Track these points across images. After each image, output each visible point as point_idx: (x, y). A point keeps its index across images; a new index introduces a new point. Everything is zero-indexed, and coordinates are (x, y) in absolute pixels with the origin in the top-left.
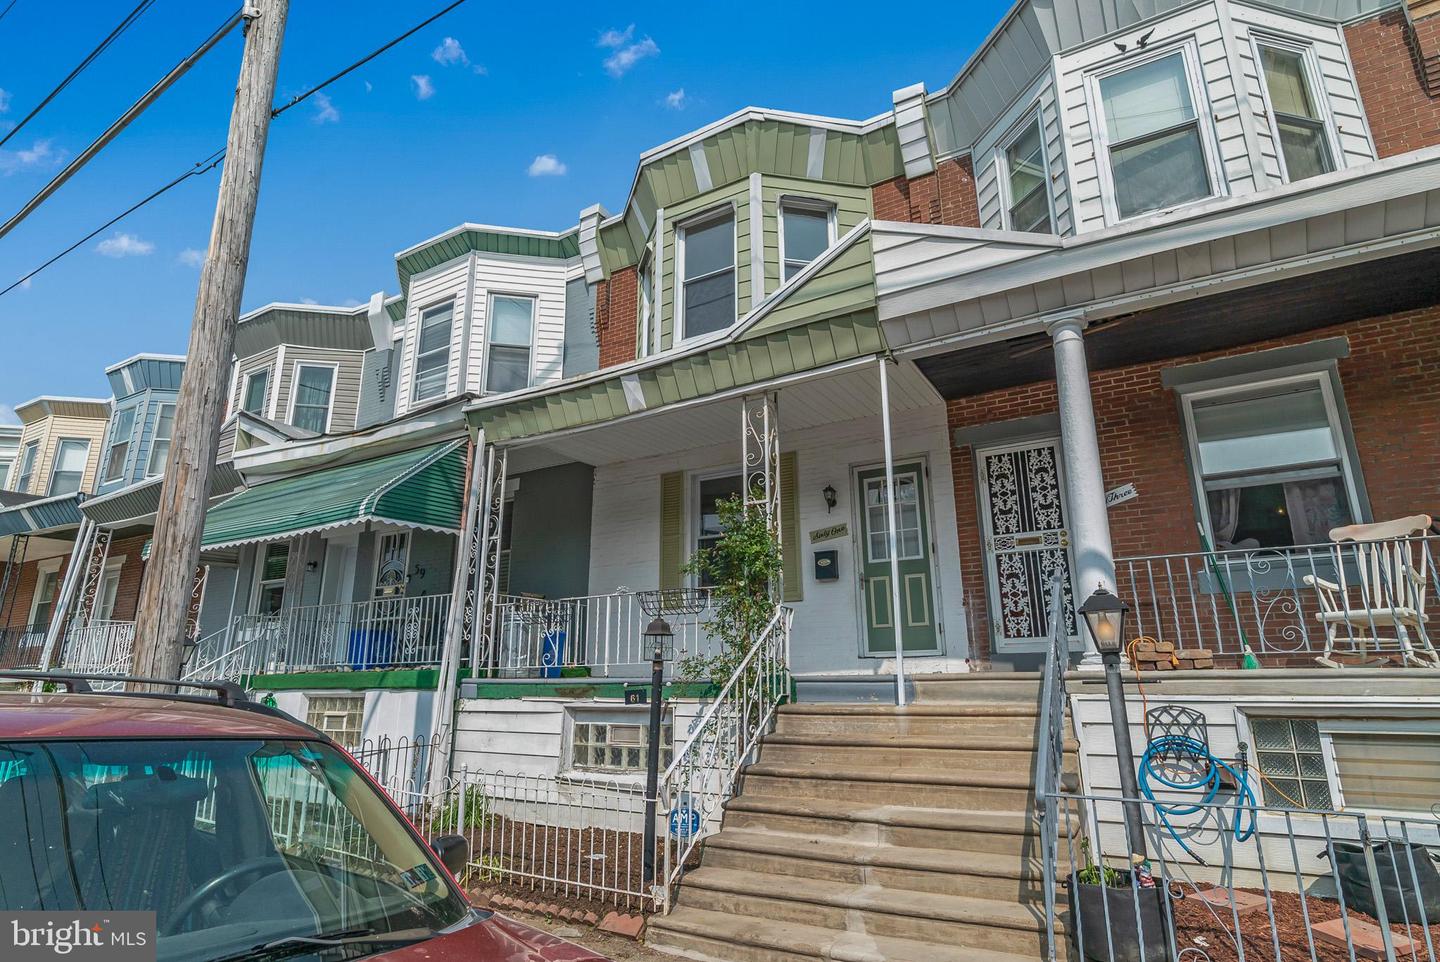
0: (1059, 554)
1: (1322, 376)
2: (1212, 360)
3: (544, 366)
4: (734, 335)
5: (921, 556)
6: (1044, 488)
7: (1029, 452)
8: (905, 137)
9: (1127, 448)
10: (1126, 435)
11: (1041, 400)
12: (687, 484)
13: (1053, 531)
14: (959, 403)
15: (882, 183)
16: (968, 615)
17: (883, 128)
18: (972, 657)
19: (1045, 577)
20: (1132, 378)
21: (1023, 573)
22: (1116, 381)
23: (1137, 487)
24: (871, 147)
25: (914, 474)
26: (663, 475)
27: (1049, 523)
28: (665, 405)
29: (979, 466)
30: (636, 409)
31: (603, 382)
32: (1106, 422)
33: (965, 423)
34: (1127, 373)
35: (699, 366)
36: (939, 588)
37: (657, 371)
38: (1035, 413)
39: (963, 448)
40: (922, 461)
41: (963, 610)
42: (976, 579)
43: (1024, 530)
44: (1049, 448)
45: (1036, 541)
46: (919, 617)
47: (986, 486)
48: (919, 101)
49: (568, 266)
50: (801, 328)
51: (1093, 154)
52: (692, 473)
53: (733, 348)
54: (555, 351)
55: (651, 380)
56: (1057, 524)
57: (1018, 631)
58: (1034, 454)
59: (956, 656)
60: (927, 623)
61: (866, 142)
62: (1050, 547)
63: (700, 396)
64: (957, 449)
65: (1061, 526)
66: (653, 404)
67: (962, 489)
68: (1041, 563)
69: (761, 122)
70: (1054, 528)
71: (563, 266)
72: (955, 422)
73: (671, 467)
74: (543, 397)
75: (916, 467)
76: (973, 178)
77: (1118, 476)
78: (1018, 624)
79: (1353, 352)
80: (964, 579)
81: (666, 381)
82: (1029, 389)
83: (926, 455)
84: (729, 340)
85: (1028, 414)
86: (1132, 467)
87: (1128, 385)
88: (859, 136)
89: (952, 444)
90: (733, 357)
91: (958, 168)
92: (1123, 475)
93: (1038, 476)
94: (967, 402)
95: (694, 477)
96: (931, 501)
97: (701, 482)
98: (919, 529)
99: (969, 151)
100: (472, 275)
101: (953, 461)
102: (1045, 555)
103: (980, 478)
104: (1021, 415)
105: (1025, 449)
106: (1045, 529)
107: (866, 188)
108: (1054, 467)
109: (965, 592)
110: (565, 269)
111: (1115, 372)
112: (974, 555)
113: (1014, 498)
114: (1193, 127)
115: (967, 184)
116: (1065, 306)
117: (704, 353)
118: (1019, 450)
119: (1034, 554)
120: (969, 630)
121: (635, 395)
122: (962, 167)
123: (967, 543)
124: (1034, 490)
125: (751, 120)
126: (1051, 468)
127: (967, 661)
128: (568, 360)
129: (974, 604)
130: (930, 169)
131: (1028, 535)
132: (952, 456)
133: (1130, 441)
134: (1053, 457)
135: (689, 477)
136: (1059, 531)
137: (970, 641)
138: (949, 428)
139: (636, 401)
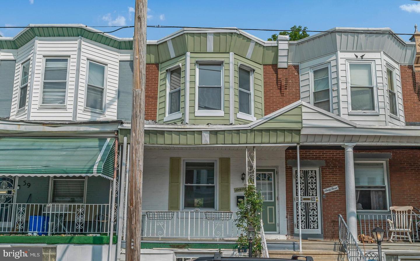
0: (315, 204)
1: (384, 162)
2: (361, 153)
3: (110, 99)
4: (252, 127)
5: (273, 201)
6: (312, 183)
7: (309, 171)
8: (280, 53)
9: (337, 175)
10: (337, 171)
11: (314, 155)
12: (182, 163)
13: (314, 197)
14: (289, 152)
15: (267, 65)
16: (287, 221)
17: (272, 46)
18: (288, 235)
19: (310, 211)
20: (340, 154)
21: (304, 209)
22: (336, 154)
23: (339, 187)
24: (267, 51)
25: (272, 173)
26: (171, 158)
27: (313, 194)
28: (217, 144)
29: (293, 173)
30: (205, 143)
31: (194, 131)
32: (332, 166)
33: (291, 158)
34: (339, 152)
35: (235, 134)
36: (279, 211)
37: (218, 132)
38: (312, 159)
39: (290, 167)
40: (275, 168)
41: (286, 219)
42: (291, 210)
43: (306, 196)
44: (315, 171)
45: (309, 199)
46: (271, 221)
47: (295, 180)
48: (287, 42)
49: (120, 53)
50: (275, 130)
51: (347, 88)
52: (184, 159)
53: (250, 131)
54: (114, 92)
55: (215, 135)
56: (315, 195)
57: (314, 227)
58: (310, 172)
59: (283, 234)
60: (274, 223)
61: (265, 49)
62: (313, 202)
63: (232, 144)
64: (288, 167)
65: (316, 196)
66: (213, 143)
67: (288, 180)
68: (310, 206)
69: (238, 34)
70: (314, 196)
71: (118, 52)
72: (287, 158)
73: (175, 155)
74: (164, 131)
75: (273, 170)
76: (299, 74)
77: (334, 182)
78: (314, 225)
79: (393, 158)
80: (287, 210)
81: (220, 137)
82: (311, 151)
83: (277, 167)
84: (249, 128)
85: (310, 159)
86: (338, 181)
87: (339, 156)
88: (264, 46)
89: (286, 165)
90: (249, 134)
91: (294, 69)
92: (336, 183)
93: (311, 179)
94: (292, 151)
95: (184, 160)
96: (278, 183)
97: (186, 163)
98: (273, 191)
99: (298, 64)
100: (80, 49)
101: (286, 170)
102: (311, 204)
103: (293, 177)
104: (308, 159)
105: (308, 170)
106: (311, 196)
107: (261, 64)
108: (316, 177)
109: (287, 214)
110: (119, 54)
111: (336, 151)
112: (290, 202)
113: (303, 185)
114: (372, 88)
115: (296, 75)
116: (351, 141)
117: (239, 130)
118: (306, 170)
119: (308, 203)
120: (287, 226)
121: (206, 139)
122: (295, 69)
123: (288, 198)
124: (309, 183)
125: (236, 33)
126: (315, 177)
127: (286, 235)
128: (120, 98)
129: (289, 218)
130: (286, 67)
131: (307, 197)
132: (286, 169)
133: (338, 173)
134: (316, 174)
135: (182, 160)
136: (316, 197)
137: (288, 229)
138: (286, 159)
139: (206, 140)
